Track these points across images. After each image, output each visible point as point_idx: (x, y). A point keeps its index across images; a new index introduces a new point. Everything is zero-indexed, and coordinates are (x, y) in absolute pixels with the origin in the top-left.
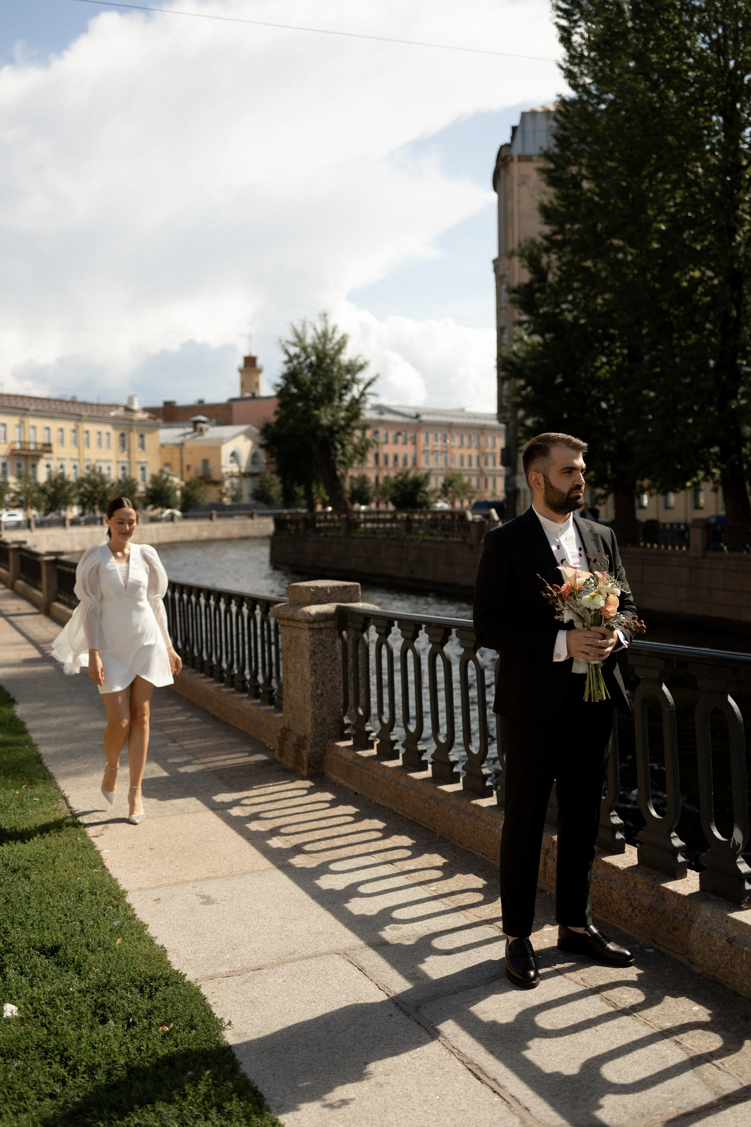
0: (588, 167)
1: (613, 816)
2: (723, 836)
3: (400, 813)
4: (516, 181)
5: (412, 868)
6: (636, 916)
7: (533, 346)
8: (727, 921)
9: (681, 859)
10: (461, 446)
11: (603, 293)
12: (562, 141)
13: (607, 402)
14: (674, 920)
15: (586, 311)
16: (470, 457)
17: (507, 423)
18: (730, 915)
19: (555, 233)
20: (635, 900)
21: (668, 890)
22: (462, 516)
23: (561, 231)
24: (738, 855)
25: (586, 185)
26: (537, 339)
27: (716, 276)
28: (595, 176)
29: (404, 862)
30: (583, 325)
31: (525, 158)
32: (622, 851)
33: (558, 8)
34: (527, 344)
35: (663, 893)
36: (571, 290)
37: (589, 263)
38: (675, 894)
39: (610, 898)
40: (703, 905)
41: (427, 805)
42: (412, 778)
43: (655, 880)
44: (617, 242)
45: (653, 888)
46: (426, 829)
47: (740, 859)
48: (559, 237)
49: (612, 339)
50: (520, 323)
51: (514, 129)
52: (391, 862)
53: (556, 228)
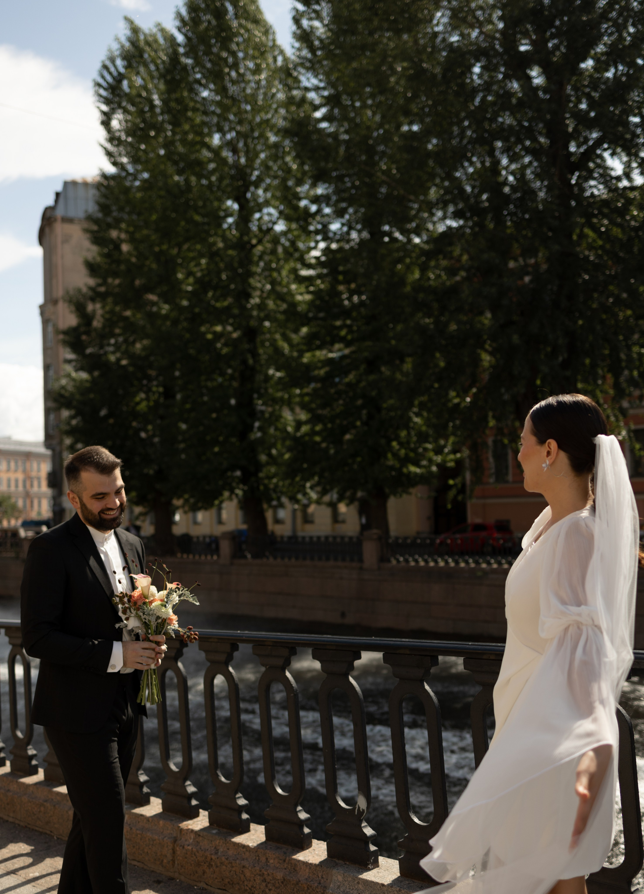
0: (127, 232)
1: (239, 798)
2: (347, 804)
3: (11, 820)
4: (59, 239)
5: (37, 874)
6: (270, 890)
7: (82, 381)
8: (358, 883)
9: (306, 830)
10: (8, 470)
11: (142, 339)
12: (104, 208)
13: (146, 431)
14: (308, 888)
15: (127, 354)
16: (17, 481)
17: (53, 450)
18: (360, 876)
19: (99, 285)
20: (268, 875)
21: (299, 861)
22: (15, 533)
23: (104, 283)
24: (362, 820)
25: (125, 248)
26: (84, 375)
27: (235, 330)
28: (132, 240)
29: (26, 870)
30: (124, 367)
31: (67, 220)
32: (247, 830)
33: (100, 96)
34: (74, 380)
35: (296, 865)
36: (113, 335)
37: (128, 313)
38: (306, 864)
39: (242, 876)
40: (335, 871)
41: (42, 809)
42: (23, 784)
43: (285, 853)
44: (153, 297)
45: (284, 861)
46: (41, 833)
47: (364, 824)
48: (102, 289)
49: (150, 379)
50: (69, 361)
51: (58, 195)
52: (14, 872)
53: (99, 281)
